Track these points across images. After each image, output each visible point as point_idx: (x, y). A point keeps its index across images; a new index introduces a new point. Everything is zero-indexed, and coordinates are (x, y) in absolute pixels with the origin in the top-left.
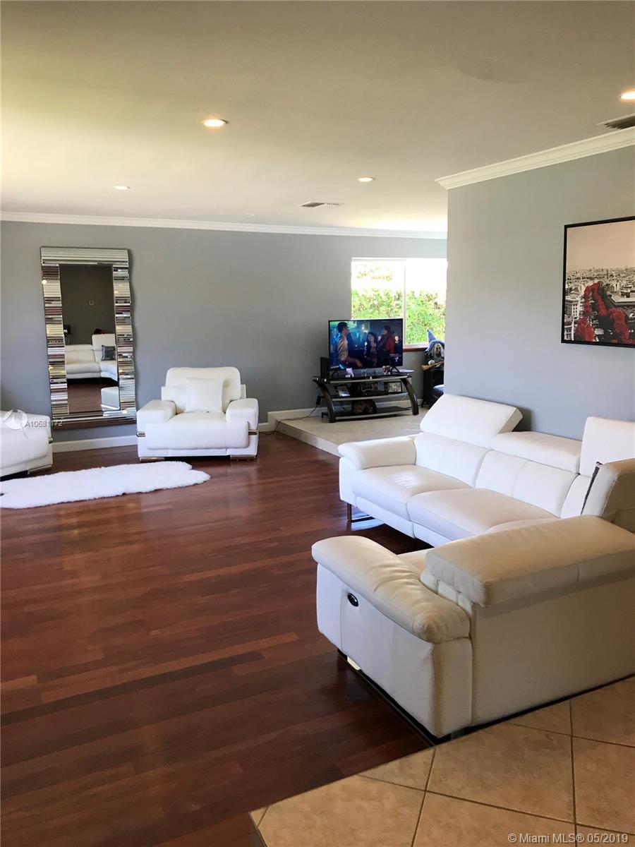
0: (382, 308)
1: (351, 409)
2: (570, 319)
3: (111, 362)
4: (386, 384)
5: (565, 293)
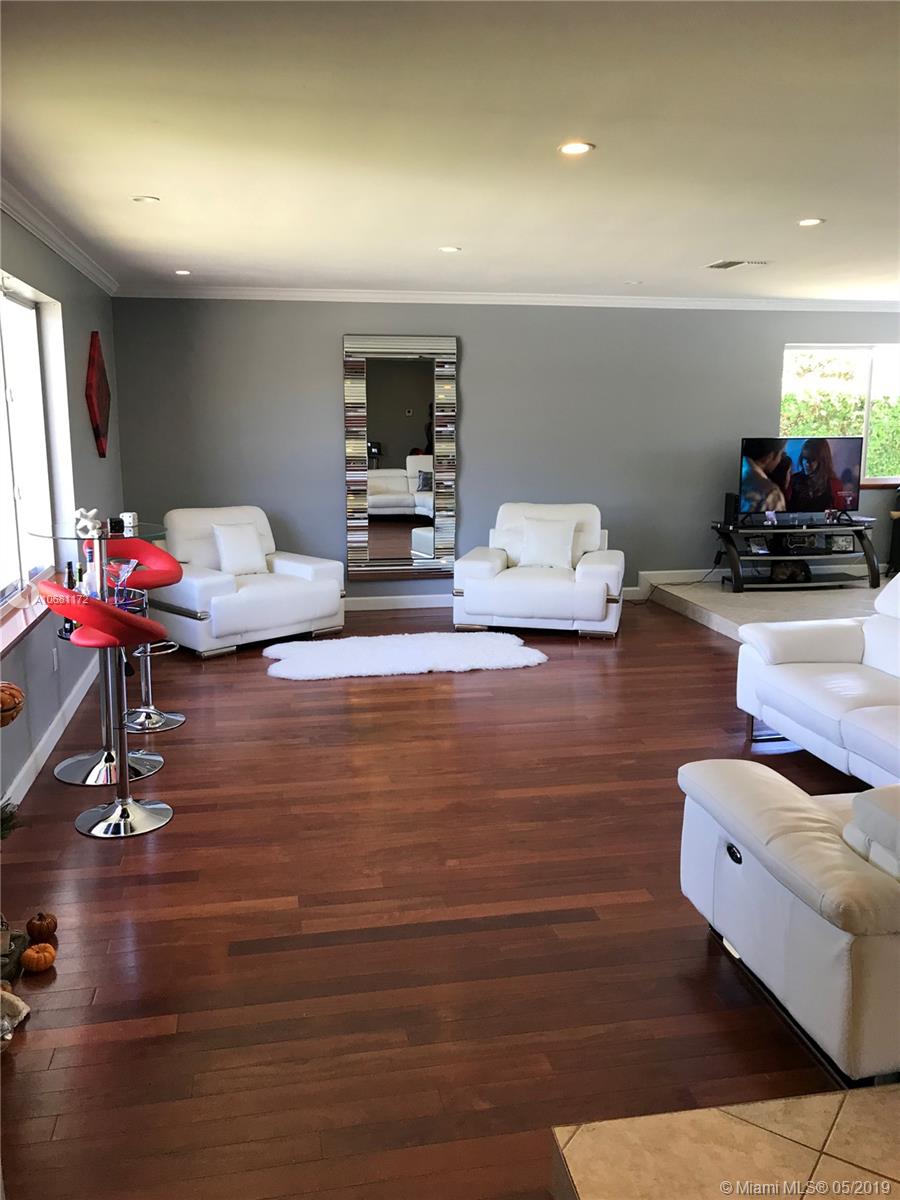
0: (834, 422)
1: (769, 574)
3: (428, 493)
4: (829, 537)
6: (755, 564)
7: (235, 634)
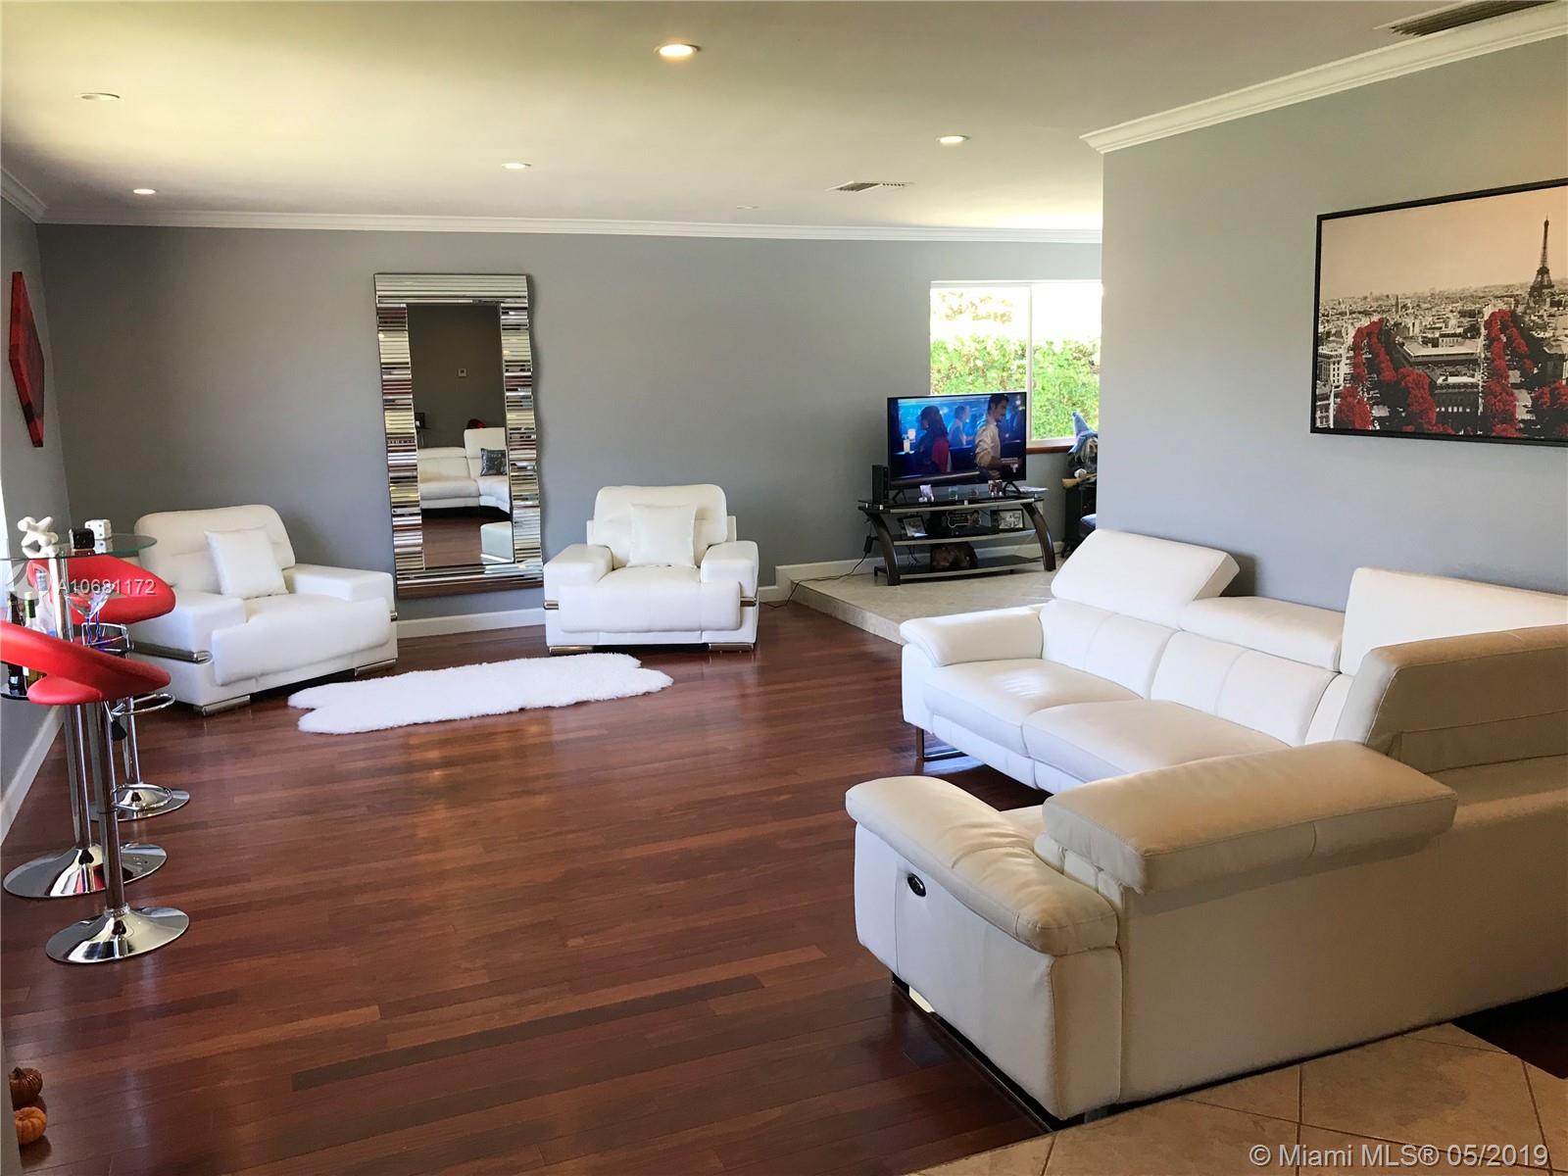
0: (992, 374)
1: (928, 561)
2: (1326, 390)
3: (501, 478)
4: (995, 513)
5: (1318, 340)
6: (911, 550)
7: (248, 678)
